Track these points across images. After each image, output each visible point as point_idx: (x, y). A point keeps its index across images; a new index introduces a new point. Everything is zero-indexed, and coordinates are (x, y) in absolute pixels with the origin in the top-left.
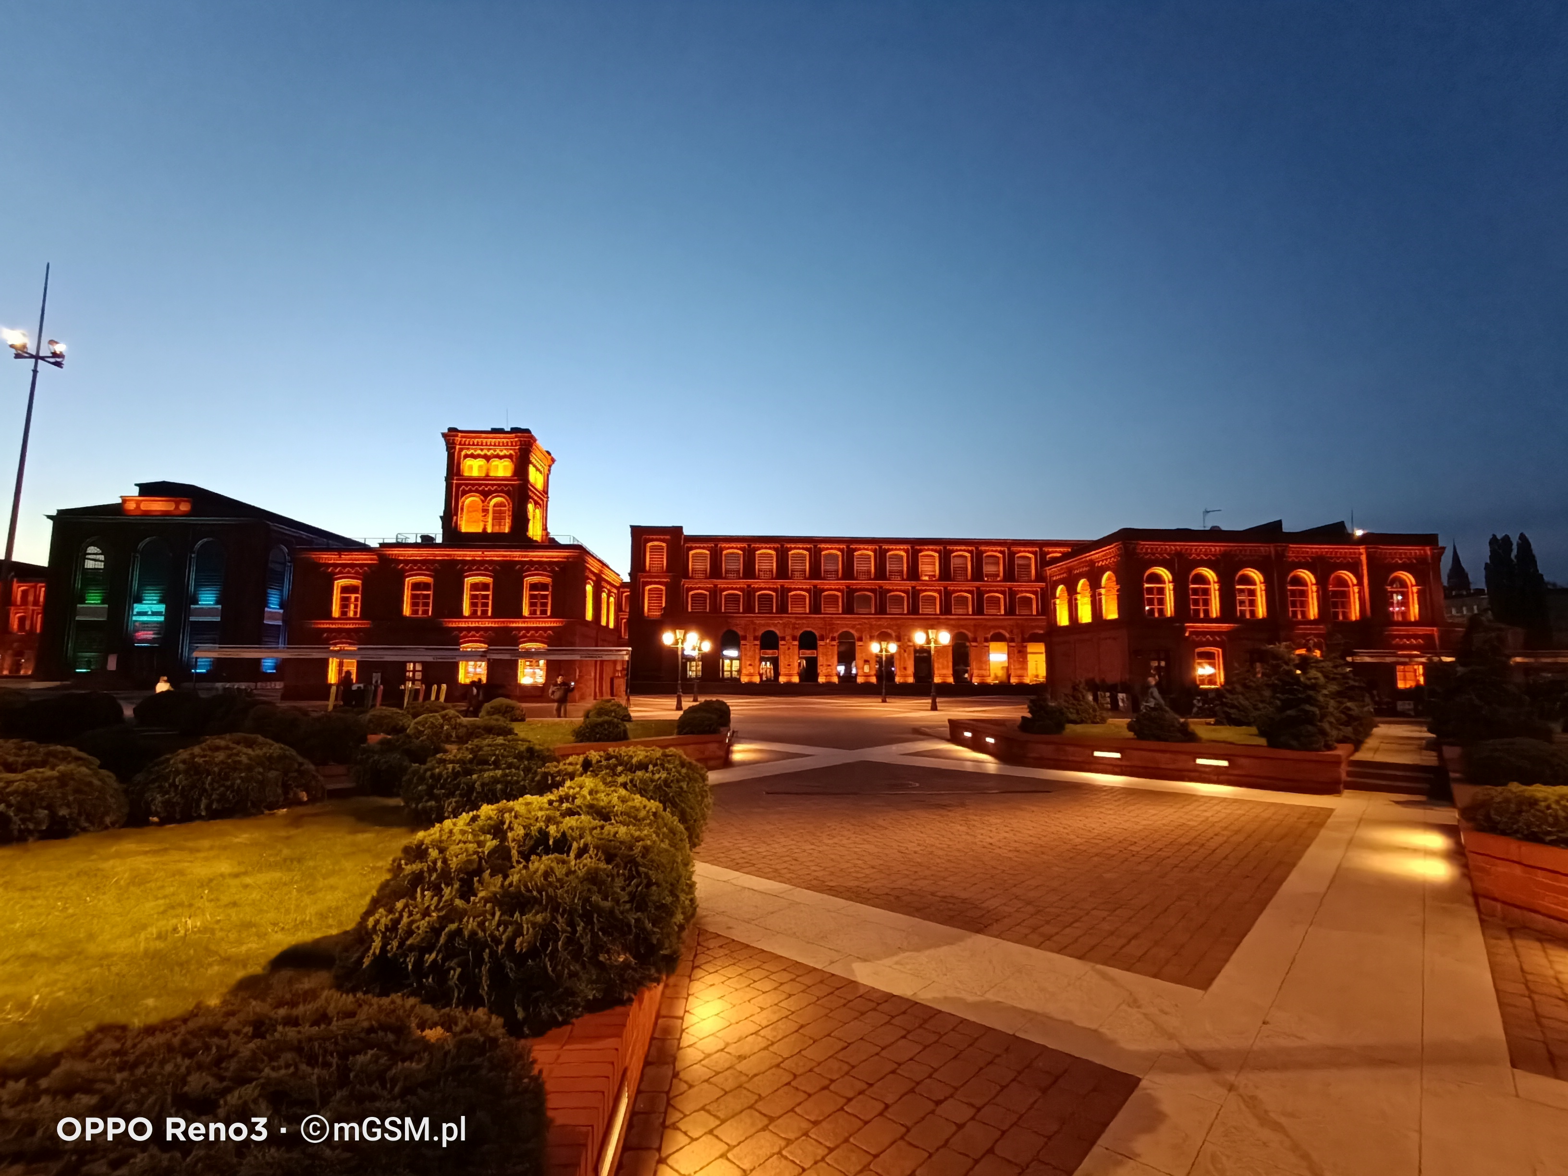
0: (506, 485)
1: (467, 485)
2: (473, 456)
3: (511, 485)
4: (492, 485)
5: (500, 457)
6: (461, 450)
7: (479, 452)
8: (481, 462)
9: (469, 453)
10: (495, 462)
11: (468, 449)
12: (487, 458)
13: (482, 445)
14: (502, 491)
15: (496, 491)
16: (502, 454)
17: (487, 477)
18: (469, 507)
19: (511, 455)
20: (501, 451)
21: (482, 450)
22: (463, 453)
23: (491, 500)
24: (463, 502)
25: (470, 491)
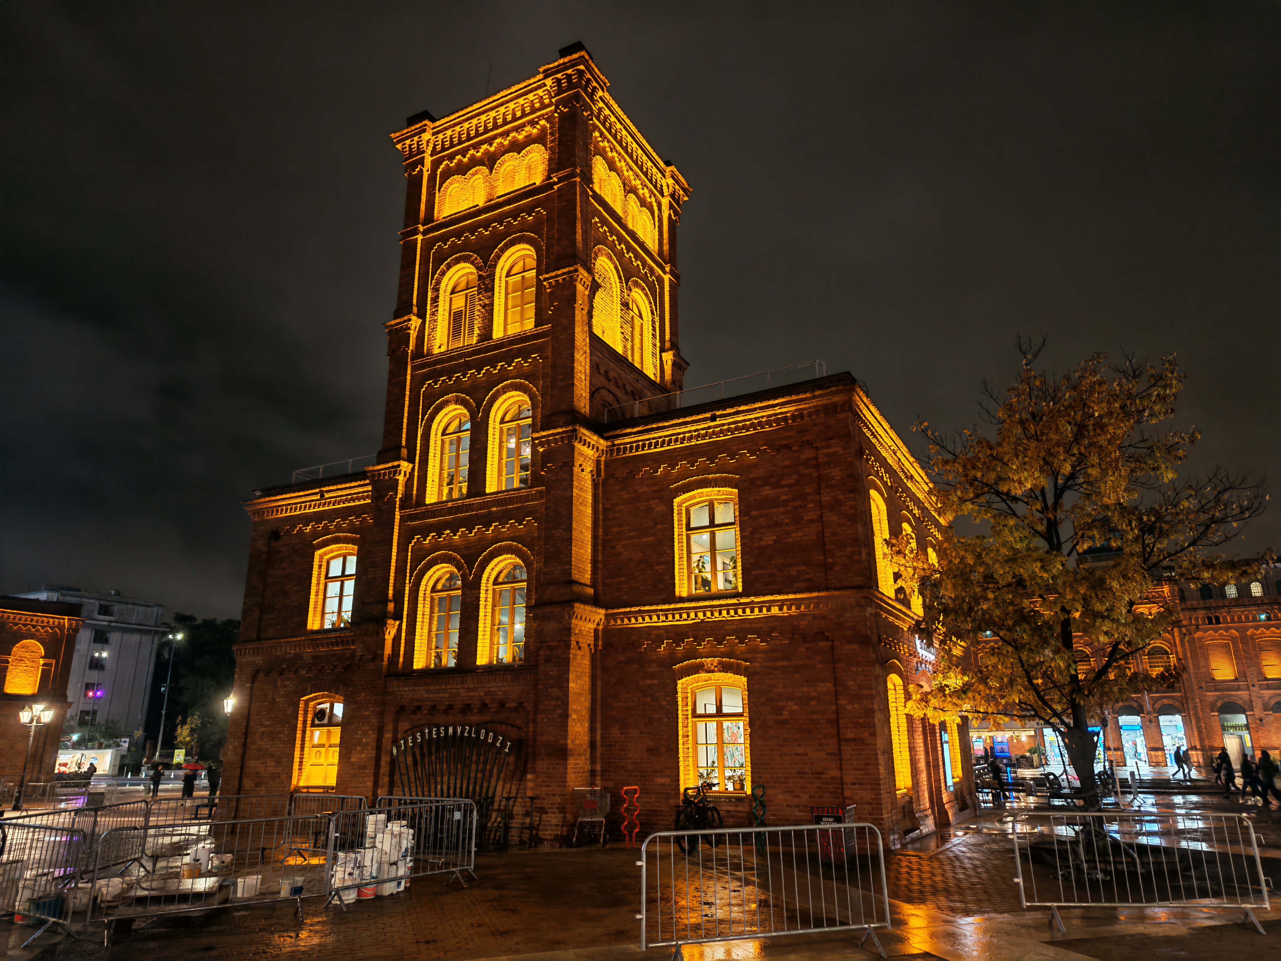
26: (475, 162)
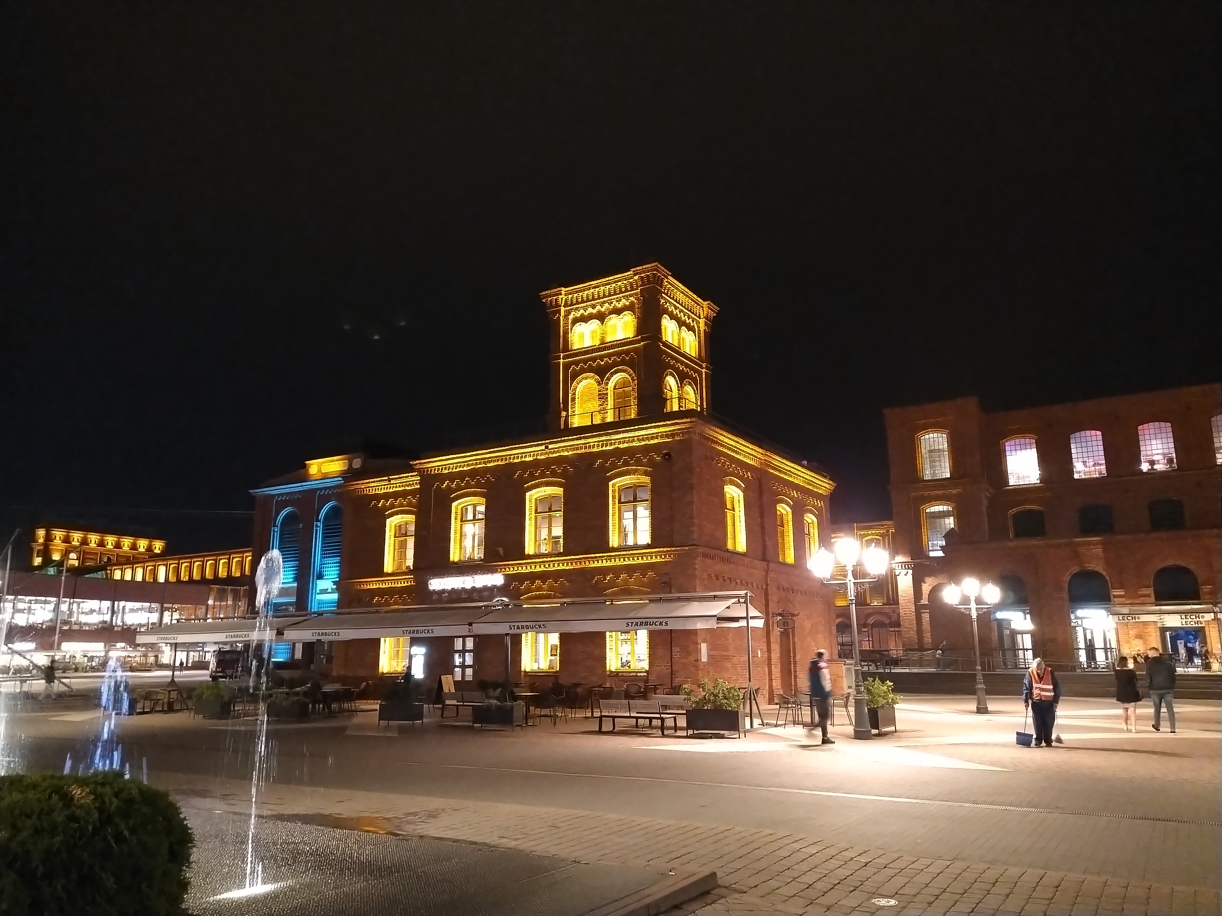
0: (627, 353)
1: (576, 363)
2: (584, 319)
3: (635, 350)
4: (609, 356)
5: (618, 312)
6: (568, 313)
7: (590, 310)
8: (595, 324)
9: (578, 314)
10: (613, 320)
11: (577, 309)
12: (601, 317)
13: (593, 299)
14: (623, 362)
15: (616, 364)
16: (619, 306)
17: (604, 346)
18: (583, 394)
19: (632, 303)
20: (619, 301)
21: (594, 307)
22: (571, 317)
23: (609, 379)
24: (575, 389)
25: (583, 371)
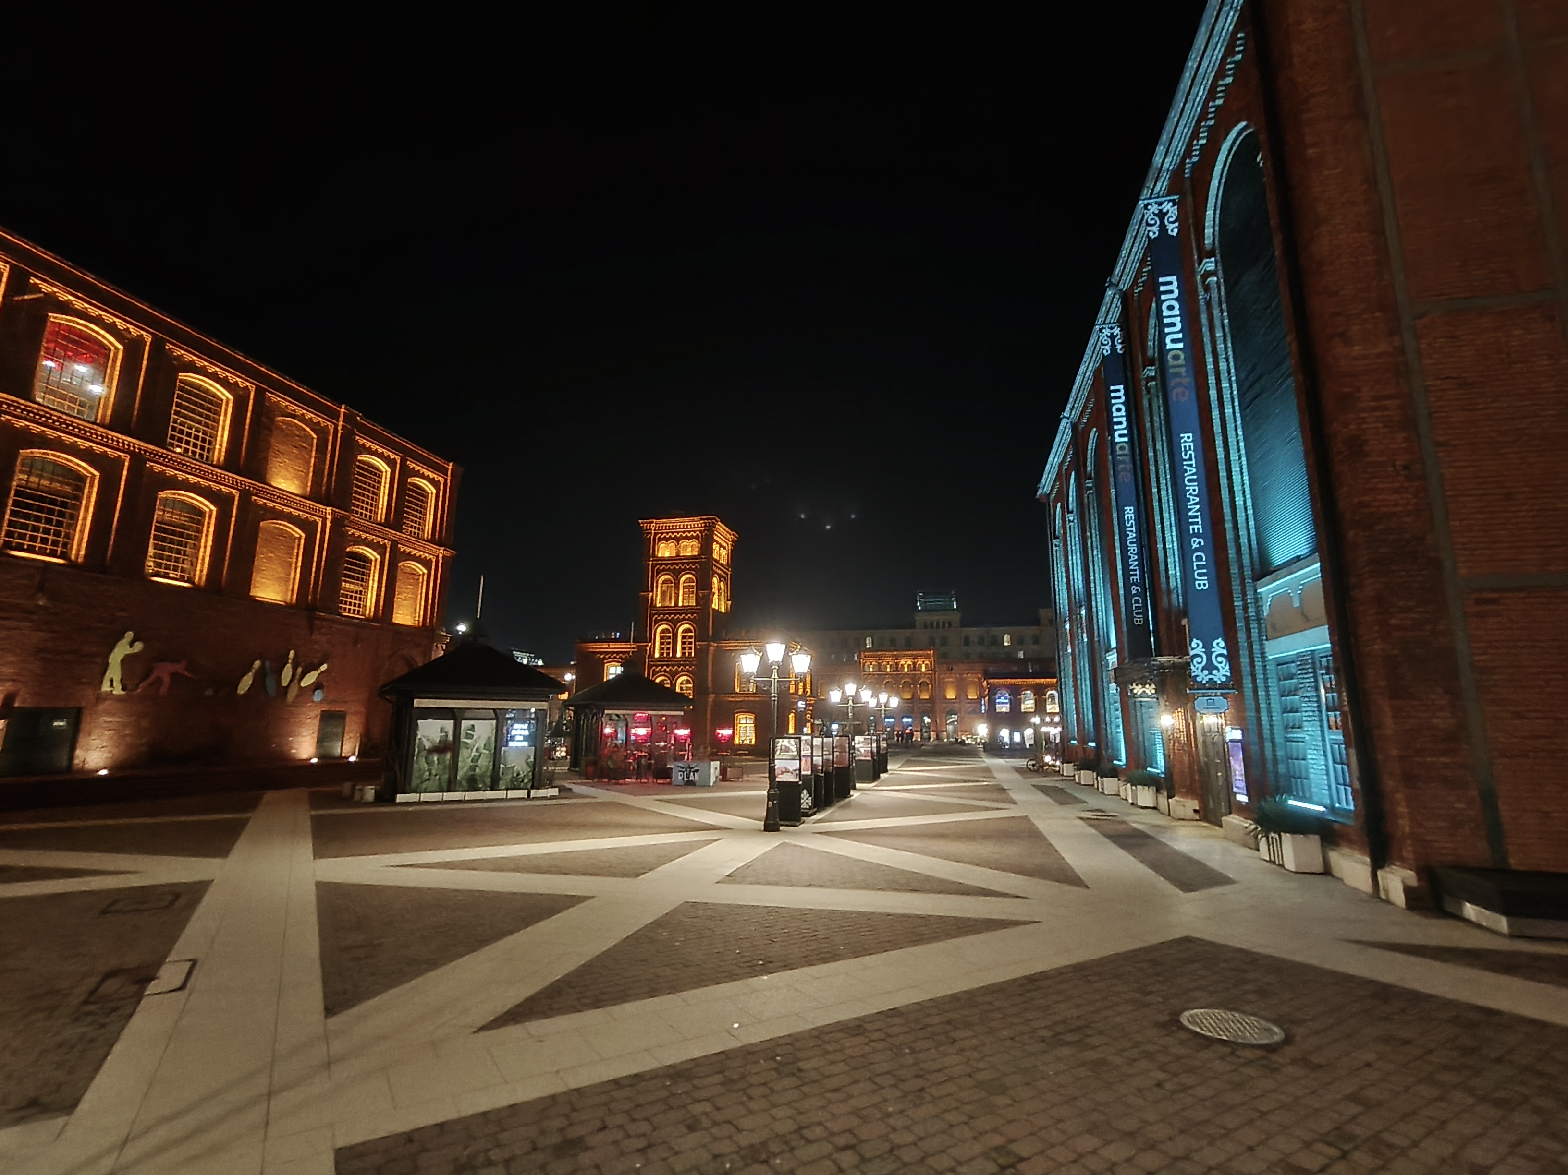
26: (671, 538)
